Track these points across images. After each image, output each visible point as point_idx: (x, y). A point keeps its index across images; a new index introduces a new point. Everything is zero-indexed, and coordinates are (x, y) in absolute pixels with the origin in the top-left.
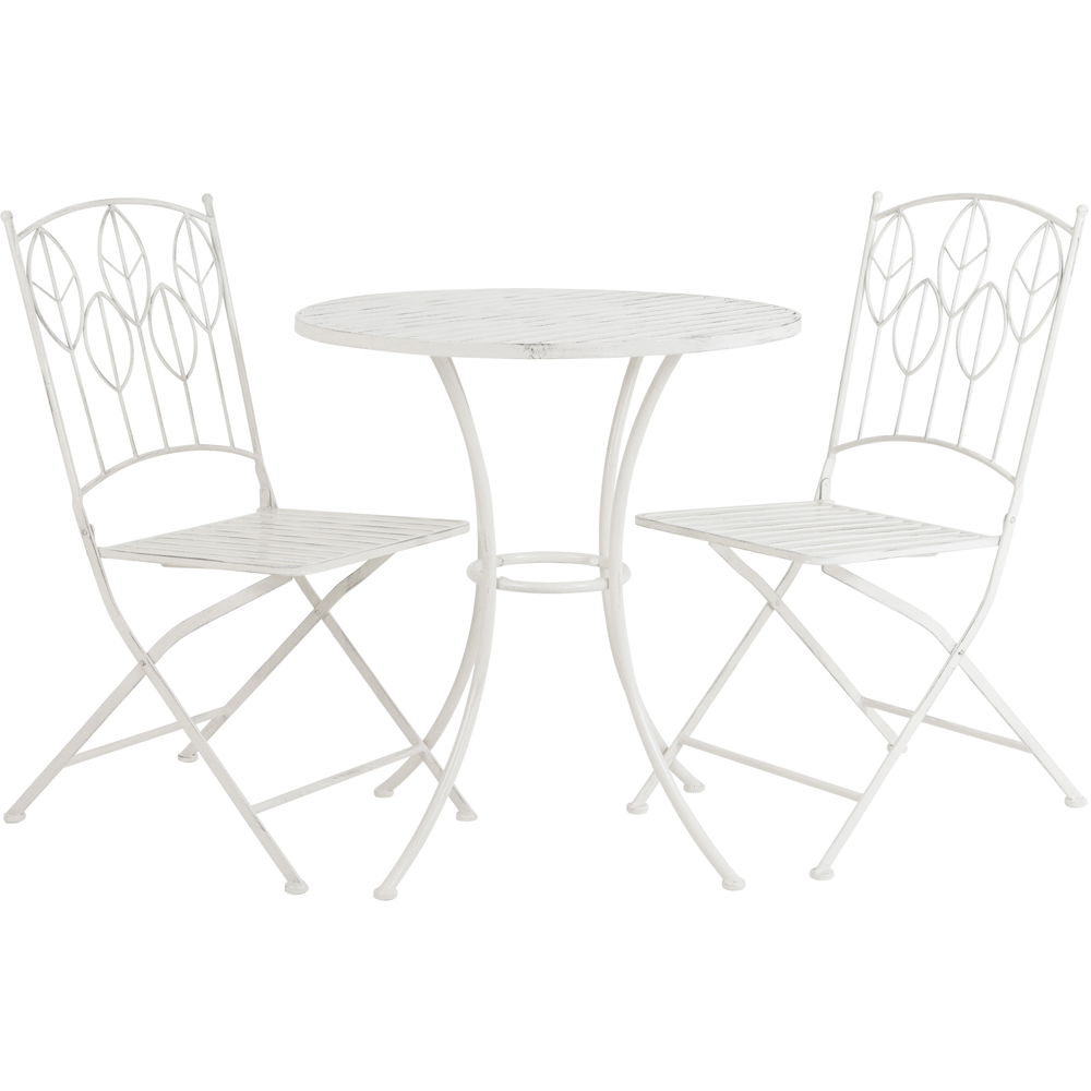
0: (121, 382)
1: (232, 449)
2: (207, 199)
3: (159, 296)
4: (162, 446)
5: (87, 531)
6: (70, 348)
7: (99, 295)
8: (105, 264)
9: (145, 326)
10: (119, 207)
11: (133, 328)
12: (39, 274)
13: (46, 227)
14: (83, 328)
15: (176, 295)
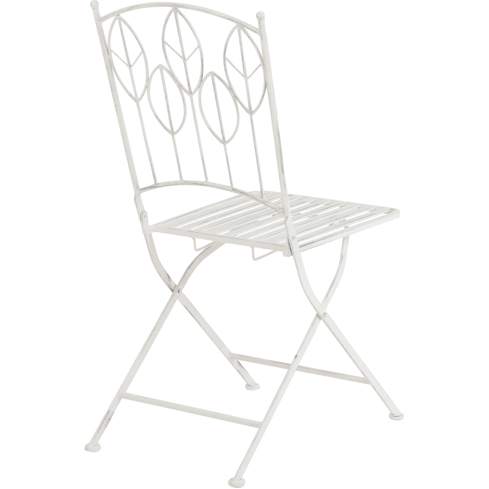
10: (181, 9)
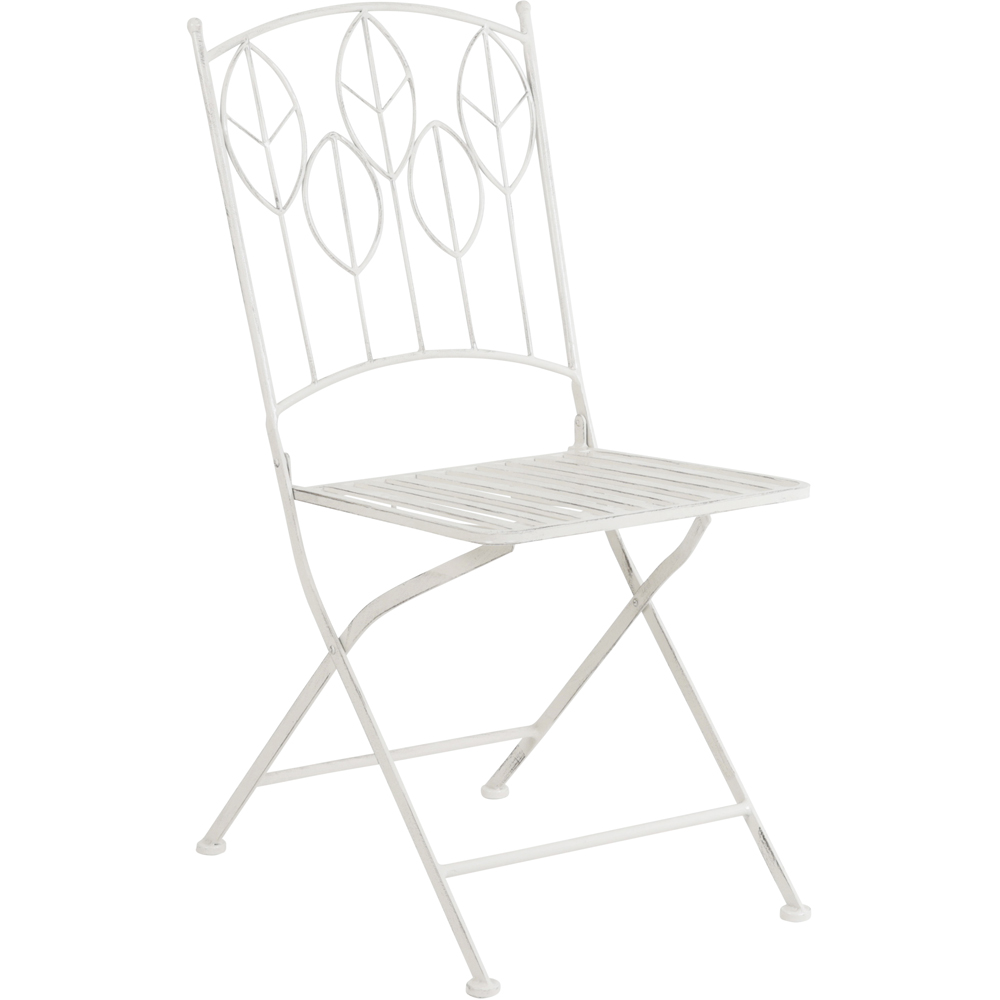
0: (359, 261)
1: (529, 359)
2: (522, 9)
3: (428, 140)
4: (415, 348)
5: (282, 464)
6: (279, 208)
7: (331, 137)
8: (344, 91)
9: (401, 182)
11: (384, 183)
12: (238, 105)
13: (254, 41)
14: (303, 180)
15: (458, 139)
